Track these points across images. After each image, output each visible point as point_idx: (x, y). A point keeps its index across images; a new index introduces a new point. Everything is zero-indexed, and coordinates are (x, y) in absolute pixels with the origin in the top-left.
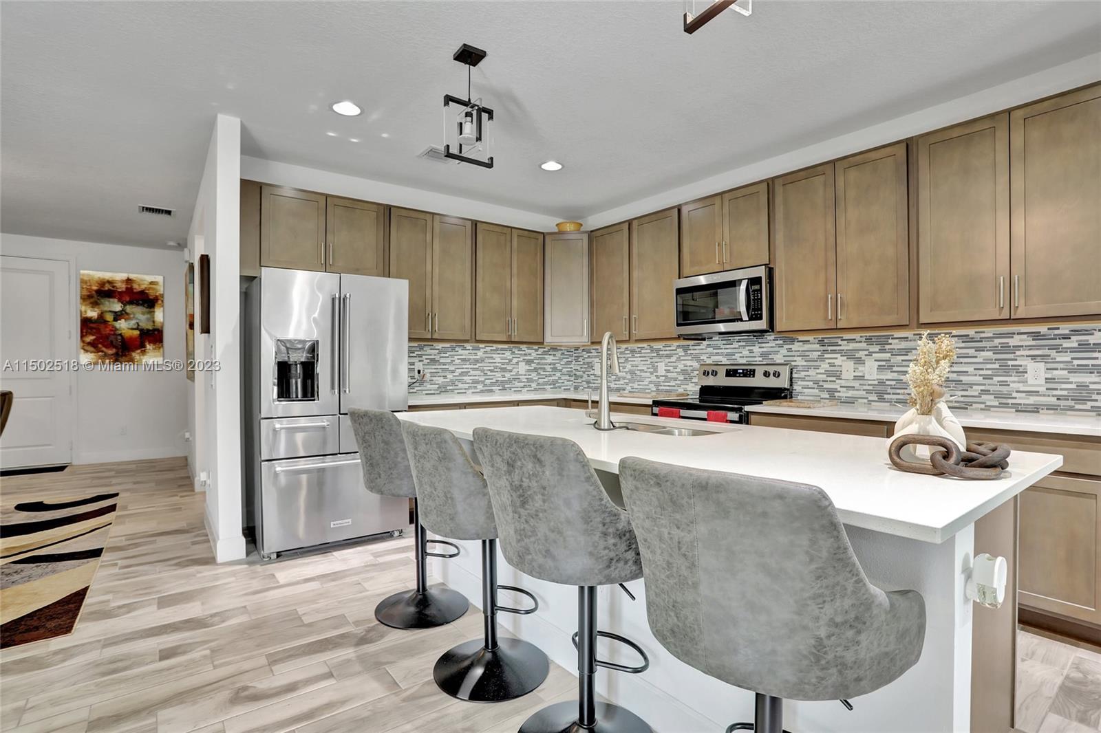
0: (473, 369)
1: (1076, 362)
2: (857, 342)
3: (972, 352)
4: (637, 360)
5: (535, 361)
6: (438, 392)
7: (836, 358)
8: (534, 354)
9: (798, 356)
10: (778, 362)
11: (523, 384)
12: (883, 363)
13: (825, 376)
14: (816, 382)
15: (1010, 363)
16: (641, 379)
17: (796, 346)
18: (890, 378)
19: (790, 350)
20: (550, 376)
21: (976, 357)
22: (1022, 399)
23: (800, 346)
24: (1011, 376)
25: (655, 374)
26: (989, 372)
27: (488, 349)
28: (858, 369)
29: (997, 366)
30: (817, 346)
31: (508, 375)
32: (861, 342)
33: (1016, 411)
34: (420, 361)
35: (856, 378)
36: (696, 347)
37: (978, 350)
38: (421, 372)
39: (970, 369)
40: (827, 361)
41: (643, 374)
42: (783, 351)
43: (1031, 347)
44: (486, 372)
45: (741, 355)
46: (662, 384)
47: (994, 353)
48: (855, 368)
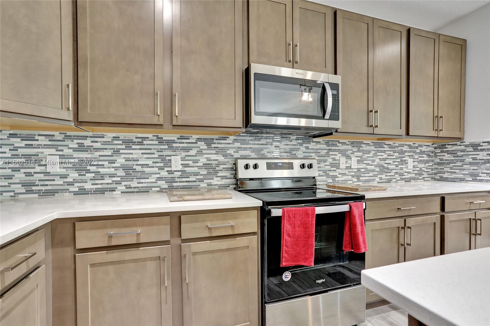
1: (420, 159)
2: (347, 145)
3: (392, 153)
4: (136, 153)
7: (336, 155)
9: (313, 153)
10: (299, 156)
12: (359, 158)
13: (330, 167)
14: (325, 172)
15: (404, 159)
16: (144, 175)
17: (312, 145)
18: (362, 167)
19: (307, 148)
21: (393, 156)
22: (407, 176)
23: (314, 146)
24: (403, 165)
25: (166, 169)
26: (397, 163)
28: (347, 162)
29: (399, 160)
30: (324, 146)
32: (348, 145)
33: (405, 181)
35: (347, 168)
36: (221, 141)
37: (394, 152)
39: (391, 162)
40: (331, 157)
41: (147, 170)
42: (303, 149)
43: (409, 152)
45: (268, 150)
46: (177, 180)
47: (399, 154)
48: (346, 162)
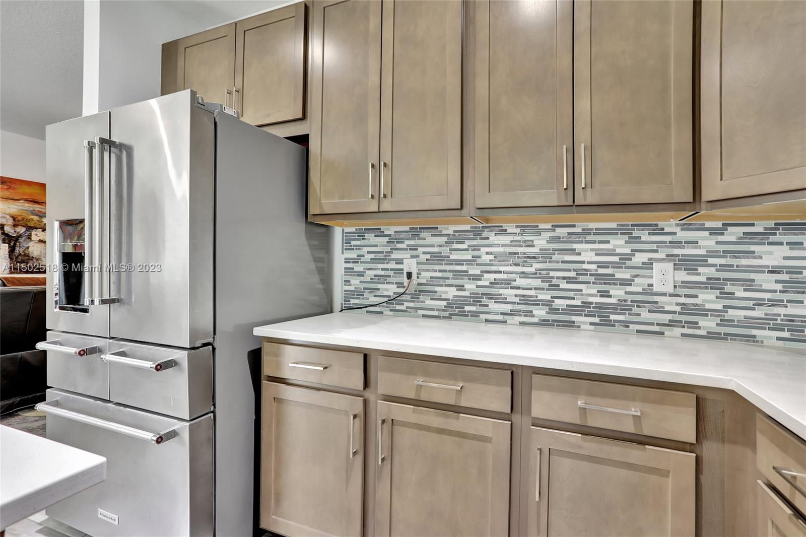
0: (524, 275)
5: (711, 261)
6: (447, 314)
8: (707, 242)
11: (669, 317)
20: (774, 303)
27: (561, 232)
31: (617, 293)
34: (412, 257)
38: (414, 276)
44: (554, 281)
